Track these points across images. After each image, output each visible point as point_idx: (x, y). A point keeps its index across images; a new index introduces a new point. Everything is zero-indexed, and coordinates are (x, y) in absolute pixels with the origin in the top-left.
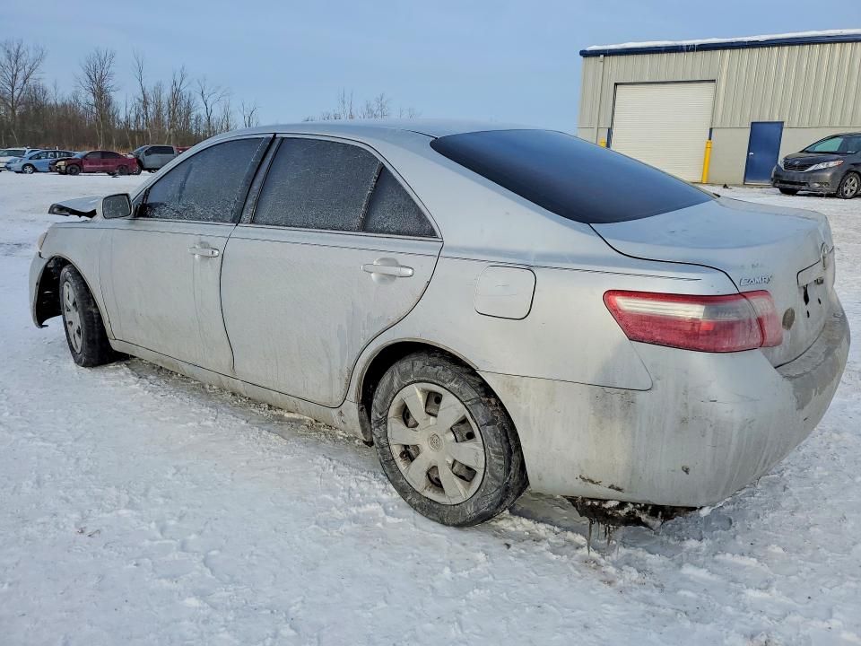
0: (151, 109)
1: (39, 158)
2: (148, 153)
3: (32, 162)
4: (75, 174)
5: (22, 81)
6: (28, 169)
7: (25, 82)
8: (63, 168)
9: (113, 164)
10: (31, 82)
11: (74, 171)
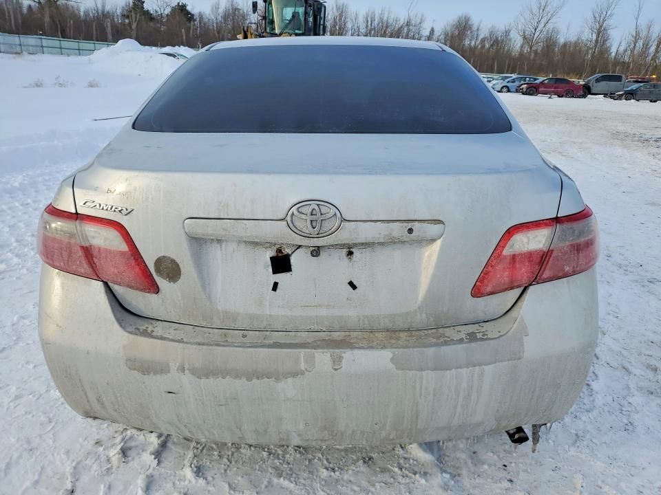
0: (640, 44)
1: (514, 82)
2: (598, 80)
3: (508, 85)
4: (531, 95)
5: (543, 26)
6: (505, 90)
7: (544, 27)
8: (525, 90)
9: (563, 88)
10: (550, 26)
11: (531, 92)
